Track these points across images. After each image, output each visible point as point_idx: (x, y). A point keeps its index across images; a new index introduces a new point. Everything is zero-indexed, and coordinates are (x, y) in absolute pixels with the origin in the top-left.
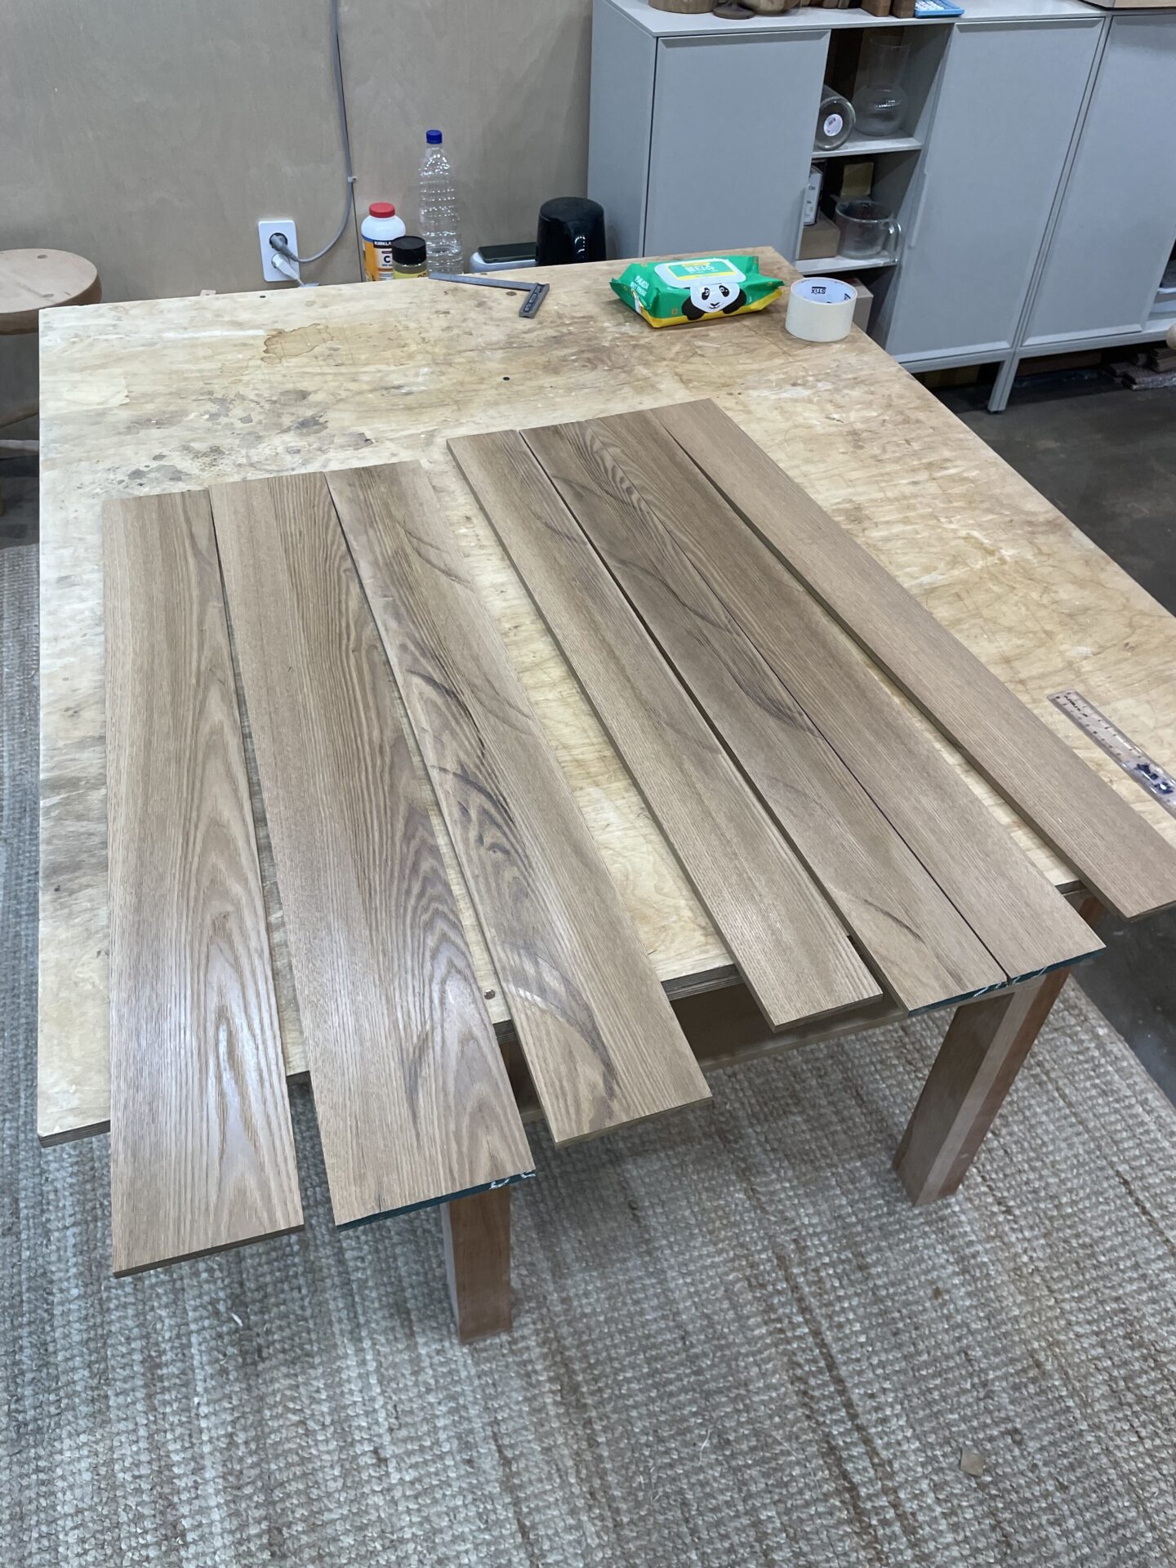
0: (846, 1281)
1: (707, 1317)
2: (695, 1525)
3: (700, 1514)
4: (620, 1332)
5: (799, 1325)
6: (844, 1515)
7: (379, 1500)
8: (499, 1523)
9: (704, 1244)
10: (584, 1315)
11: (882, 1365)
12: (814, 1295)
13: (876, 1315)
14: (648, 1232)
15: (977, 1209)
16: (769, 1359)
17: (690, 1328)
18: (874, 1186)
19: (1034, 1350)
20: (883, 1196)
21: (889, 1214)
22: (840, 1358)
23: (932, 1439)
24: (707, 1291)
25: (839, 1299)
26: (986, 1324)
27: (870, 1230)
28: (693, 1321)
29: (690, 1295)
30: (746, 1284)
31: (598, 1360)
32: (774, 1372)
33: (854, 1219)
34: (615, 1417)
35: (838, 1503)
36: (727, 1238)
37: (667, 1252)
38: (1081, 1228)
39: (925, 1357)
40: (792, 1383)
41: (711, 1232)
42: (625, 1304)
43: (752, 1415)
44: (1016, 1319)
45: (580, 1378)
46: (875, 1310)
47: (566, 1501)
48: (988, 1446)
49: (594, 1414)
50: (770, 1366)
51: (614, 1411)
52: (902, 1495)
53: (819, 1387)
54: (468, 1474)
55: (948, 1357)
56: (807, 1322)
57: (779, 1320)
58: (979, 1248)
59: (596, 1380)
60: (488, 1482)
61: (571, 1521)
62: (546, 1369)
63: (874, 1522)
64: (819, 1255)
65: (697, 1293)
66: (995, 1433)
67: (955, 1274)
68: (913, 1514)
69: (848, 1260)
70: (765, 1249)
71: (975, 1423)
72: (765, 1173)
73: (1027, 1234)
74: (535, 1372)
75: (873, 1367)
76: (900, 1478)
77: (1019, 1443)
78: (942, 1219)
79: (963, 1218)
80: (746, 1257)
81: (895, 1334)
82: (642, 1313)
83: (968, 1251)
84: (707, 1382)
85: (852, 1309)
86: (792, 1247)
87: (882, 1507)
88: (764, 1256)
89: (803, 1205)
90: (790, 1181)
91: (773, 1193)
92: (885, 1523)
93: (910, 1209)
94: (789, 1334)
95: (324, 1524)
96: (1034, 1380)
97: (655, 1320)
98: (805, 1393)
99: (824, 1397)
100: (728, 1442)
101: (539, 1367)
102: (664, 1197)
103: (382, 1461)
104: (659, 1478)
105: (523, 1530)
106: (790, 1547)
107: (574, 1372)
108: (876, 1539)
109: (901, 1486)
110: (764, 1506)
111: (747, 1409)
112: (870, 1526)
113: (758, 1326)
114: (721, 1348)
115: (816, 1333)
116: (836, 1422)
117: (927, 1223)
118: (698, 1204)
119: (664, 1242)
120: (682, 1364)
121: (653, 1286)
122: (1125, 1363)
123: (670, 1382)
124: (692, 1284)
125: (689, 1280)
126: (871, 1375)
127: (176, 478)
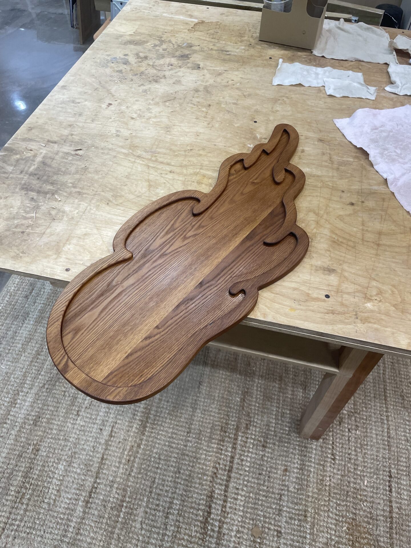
0: (255, 447)
1: (201, 431)
2: (153, 490)
3: (156, 488)
4: (170, 419)
5: (228, 451)
6: (201, 519)
7: (70, 425)
8: (98, 452)
9: (215, 408)
10: (163, 407)
11: (248, 481)
12: (241, 445)
13: (257, 464)
14: (200, 394)
15: (322, 451)
16: (211, 456)
17: (192, 431)
18: (288, 422)
19: (308, 511)
20: (289, 428)
21: (287, 435)
22: (234, 470)
23: (248, 515)
24: (206, 423)
25: (249, 452)
26: (296, 491)
27: (276, 436)
28: (195, 429)
29: (199, 421)
30: (220, 428)
31: (157, 423)
32: (210, 461)
33: (273, 429)
34: (150, 443)
35: (201, 514)
36: (224, 410)
37: (202, 404)
38: (359, 481)
39: (265, 488)
40: (213, 468)
41: (220, 406)
42: (177, 412)
43: (193, 469)
44: (308, 496)
45: (148, 425)
46: (258, 462)
47: (120, 458)
48: (267, 530)
49: (145, 438)
50: (210, 458)
51: (152, 441)
52: (225, 526)
53: (221, 474)
54: (98, 433)
55: (273, 493)
56: (232, 452)
57: (223, 446)
58: (313, 465)
59: (153, 429)
60: (102, 438)
61: (117, 465)
62: (141, 416)
63: (209, 528)
64: (252, 434)
65: (202, 422)
66: (272, 528)
67: (297, 468)
68: (224, 534)
69: (260, 441)
70: (235, 421)
71: (267, 520)
72: (252, 397)
73: (335, 471)
74: (137, 415)
75: (244, 480)
76: (228, 520)
77: (278, 537)
78: (305, 447)
79: (314, 452)
80: (226, 420)
81: (260, 474)
82: (181, 417)
83: (307, 463)
84: (186, 450)
85: (251, 457)
86: (245, 426)
87: (215, 525)
88: (233, 423)
89: (258, 415)
90: (259, 404)
91: (250, 405)
92: (213, 531)
93: (296, 437)
94: (223, 452)
95: (51, 423)
96: (299, 520)
97: (183, 422)
98: (215, 473)
99: (221, 479)
100: (180, 472)
101: (139, 414)
102: (212, 386)
103: (78, 415)
104: (151, 469)
105: (102, 459)
106: (177, 517)
107: (148, 422)
108: (206, 533)
109: (227, 523)
110: (177, 499)
111: (193, 467)
112: (207, 528)
113: (215, 443)
114: (197, 443)
115: (232, 457)
116: (219, 489)
117: (299, 445)
118: (222, 394)
119: (203, 400)
120: (182, 440)
121: (190, 411)
122: (340, 537)
123: (174, 443)
124: (203, 418)
125: (202, 416)
126: (242, 482)
127: (125, 63)
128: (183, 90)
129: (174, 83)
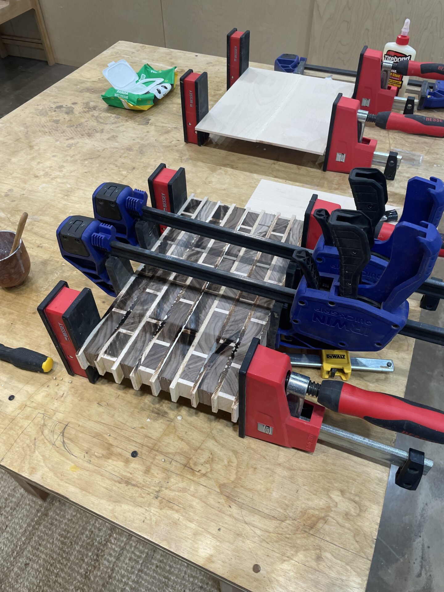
127: (67, 113)
128: (114, 148)
129: (108, 139)
